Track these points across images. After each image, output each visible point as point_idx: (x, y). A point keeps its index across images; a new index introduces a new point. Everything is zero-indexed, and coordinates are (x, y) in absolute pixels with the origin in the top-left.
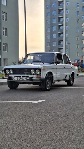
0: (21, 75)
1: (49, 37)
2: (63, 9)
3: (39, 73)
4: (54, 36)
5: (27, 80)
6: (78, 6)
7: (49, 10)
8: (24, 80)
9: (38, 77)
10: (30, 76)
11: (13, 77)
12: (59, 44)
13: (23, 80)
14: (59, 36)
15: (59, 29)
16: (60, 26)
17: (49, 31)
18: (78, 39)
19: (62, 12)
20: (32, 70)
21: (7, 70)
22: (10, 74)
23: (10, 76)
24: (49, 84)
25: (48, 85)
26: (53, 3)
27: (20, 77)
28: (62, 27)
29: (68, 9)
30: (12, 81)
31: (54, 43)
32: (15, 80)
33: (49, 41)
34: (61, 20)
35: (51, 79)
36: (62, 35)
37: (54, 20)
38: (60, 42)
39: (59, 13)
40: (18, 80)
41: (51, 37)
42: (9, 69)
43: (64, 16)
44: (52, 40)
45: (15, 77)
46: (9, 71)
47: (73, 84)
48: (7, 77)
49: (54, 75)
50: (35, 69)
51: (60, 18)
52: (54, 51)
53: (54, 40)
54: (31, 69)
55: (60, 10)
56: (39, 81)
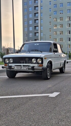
0: (22, 65)
1: (26, 29)
2: (38, 6)
3: (40, 62)
4: (31, 29)
5: (29, 69)
6: (50, 4)
7: (26, 7)
8: (26, 69)
9: (40, 66)
10: (32, 65)
11: (13, 66)
12: (35, 35)
13: (24, 69)
14: (35, 29)
15: (35, 22)
16: (35, 20)
17: (26, 25)
18: (50, 31)
19: (37, 8)
20: (33, 60)
21: (6, 60)
22: (9, 63)
23: (10, 65)
24: (49, 72)
25: (48, 74)
26: (30, 1)
27: (21, 66)
28: (37, 21)
29: (42, 6)
30: (12, 70)
31: (30, 34)
32: (16, 69)
33: (27, 33)
34: (37, 15)
35: (50, 68)
36: (37, 28)
37: (30, 15)
38: (35, 33)
39: (35, 9)
40: (19, 69)
41: (28, 29)
42: (9, 58)
43: (39, 12)
44: (29, 32)
45: (16, 67)
46: (9, 61)
47: (65, 71)
48: (7, 66)
49: (53, 63)
50: (37, 58)
51: (35, 14)
52: (30, 41)
53: (31, 32)
54: (33, 58)
55: (35, 7)
56: (41, 70)
